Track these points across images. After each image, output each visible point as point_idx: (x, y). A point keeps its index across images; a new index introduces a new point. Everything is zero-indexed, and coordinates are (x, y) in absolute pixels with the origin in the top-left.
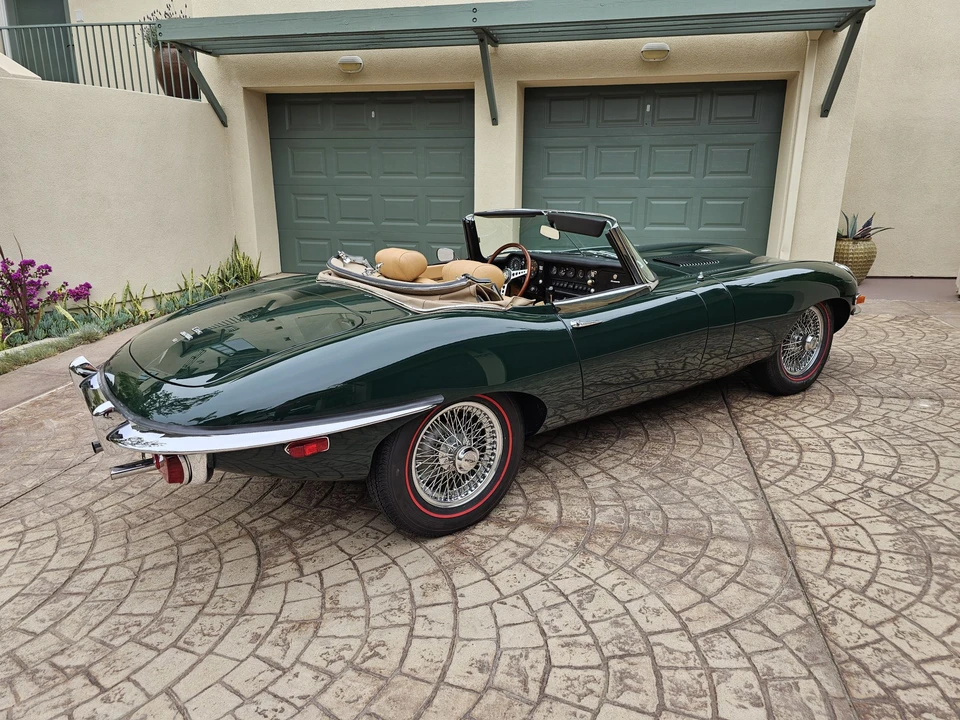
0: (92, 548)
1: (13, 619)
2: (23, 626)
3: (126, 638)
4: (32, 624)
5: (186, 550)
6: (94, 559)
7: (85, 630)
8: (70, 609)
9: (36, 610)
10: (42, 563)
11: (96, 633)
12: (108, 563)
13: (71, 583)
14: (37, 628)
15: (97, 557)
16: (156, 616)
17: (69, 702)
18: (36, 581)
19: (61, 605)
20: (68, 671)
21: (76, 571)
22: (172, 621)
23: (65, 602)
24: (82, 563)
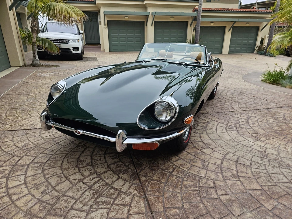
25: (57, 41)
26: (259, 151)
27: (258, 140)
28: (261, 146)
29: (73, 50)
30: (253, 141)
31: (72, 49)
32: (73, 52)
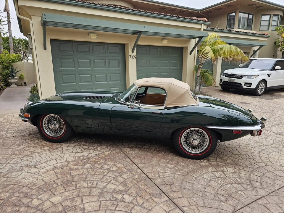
8: (258, 147)
9: (265, 149)
10: (270, 157)
12: (254, 151)
13: (260, 150)
15: (257, 153)
18: (268, 154)
24: (260, 153)
25: (235, 76)
29: (245, 85)
31: (243, 84)
32: (244, 87)
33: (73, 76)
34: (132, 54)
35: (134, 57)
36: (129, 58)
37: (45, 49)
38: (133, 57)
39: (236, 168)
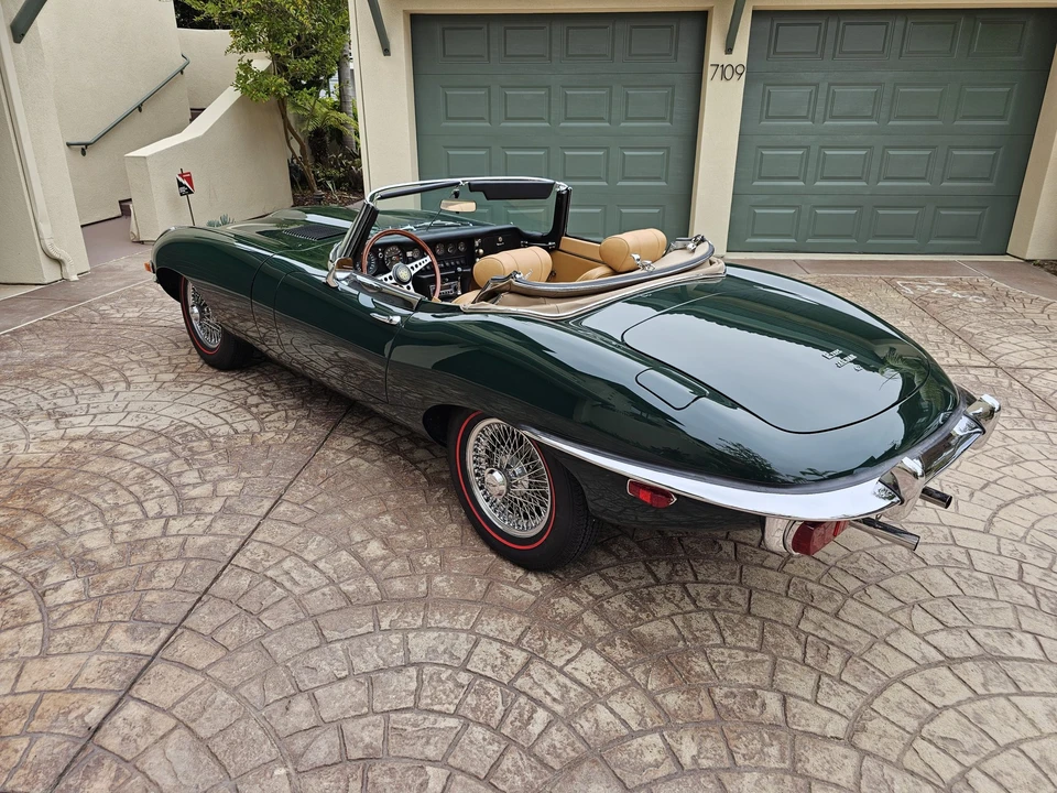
0: (910, 672)
1: (1042, 670)
2: (1038, 655)
3: (976, 574)
4: (1031, 649)
5: (852, 584)
6: (924, 657)
7: (995, 605)
8: (990, 631)
9: (1016, 659)
10: (968, 709)
11: (990, 594)
12: (918, 640)
13: (968, 653)
14: (1029, 641)
15: (916, 656)
16: (942, 568)
17: (1045, 574)
18: (994, 690)
19: (994, 642)
20: (1031, 591)
21: (949, 662)
22: (938, 556)
23: (989, 641)
24: (938, 664)
26: (71, 415)
27: (90, 437)
28: (73, 426)
30: (99, 429)
33: (483, 153)
34: (725, 60)
35: (734, 70)
36: (709, 77)
37: (386, 52)
38: (728, 72)
39: (638, 674)
